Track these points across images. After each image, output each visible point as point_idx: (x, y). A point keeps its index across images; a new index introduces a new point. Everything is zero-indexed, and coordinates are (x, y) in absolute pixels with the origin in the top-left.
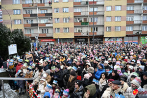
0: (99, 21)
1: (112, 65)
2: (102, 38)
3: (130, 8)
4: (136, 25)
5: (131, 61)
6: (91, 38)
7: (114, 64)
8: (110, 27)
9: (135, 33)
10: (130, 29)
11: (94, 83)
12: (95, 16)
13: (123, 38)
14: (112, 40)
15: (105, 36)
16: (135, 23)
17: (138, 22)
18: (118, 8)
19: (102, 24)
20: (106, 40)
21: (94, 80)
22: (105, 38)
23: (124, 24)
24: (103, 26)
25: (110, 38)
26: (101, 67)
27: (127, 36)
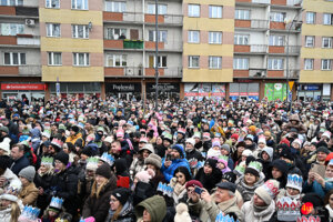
0: (170, 41)
1: (202, 149)
2: (177, 83)
3: (242, 14)
4: (254, 55)
5: (246, 139)
6: (150, 82)
7: (207, 146)
8: (196, 58)
9: (252, 74)
10: (241, 64)
11: (161, 193)
12: (160, 26)
13: (226, 85)
14: (201, 91)
15: (184, 80)
16: (253, 50)
17: (260, 50)
18: (217, 12)
19: (177, 49)
20: (187, 89)
21: (161, 187)
22: (184, 83)
23: (228, 51)
24: (181, 53)
25: (196, 85)
26: (177, 154)
27: (235, 80)
